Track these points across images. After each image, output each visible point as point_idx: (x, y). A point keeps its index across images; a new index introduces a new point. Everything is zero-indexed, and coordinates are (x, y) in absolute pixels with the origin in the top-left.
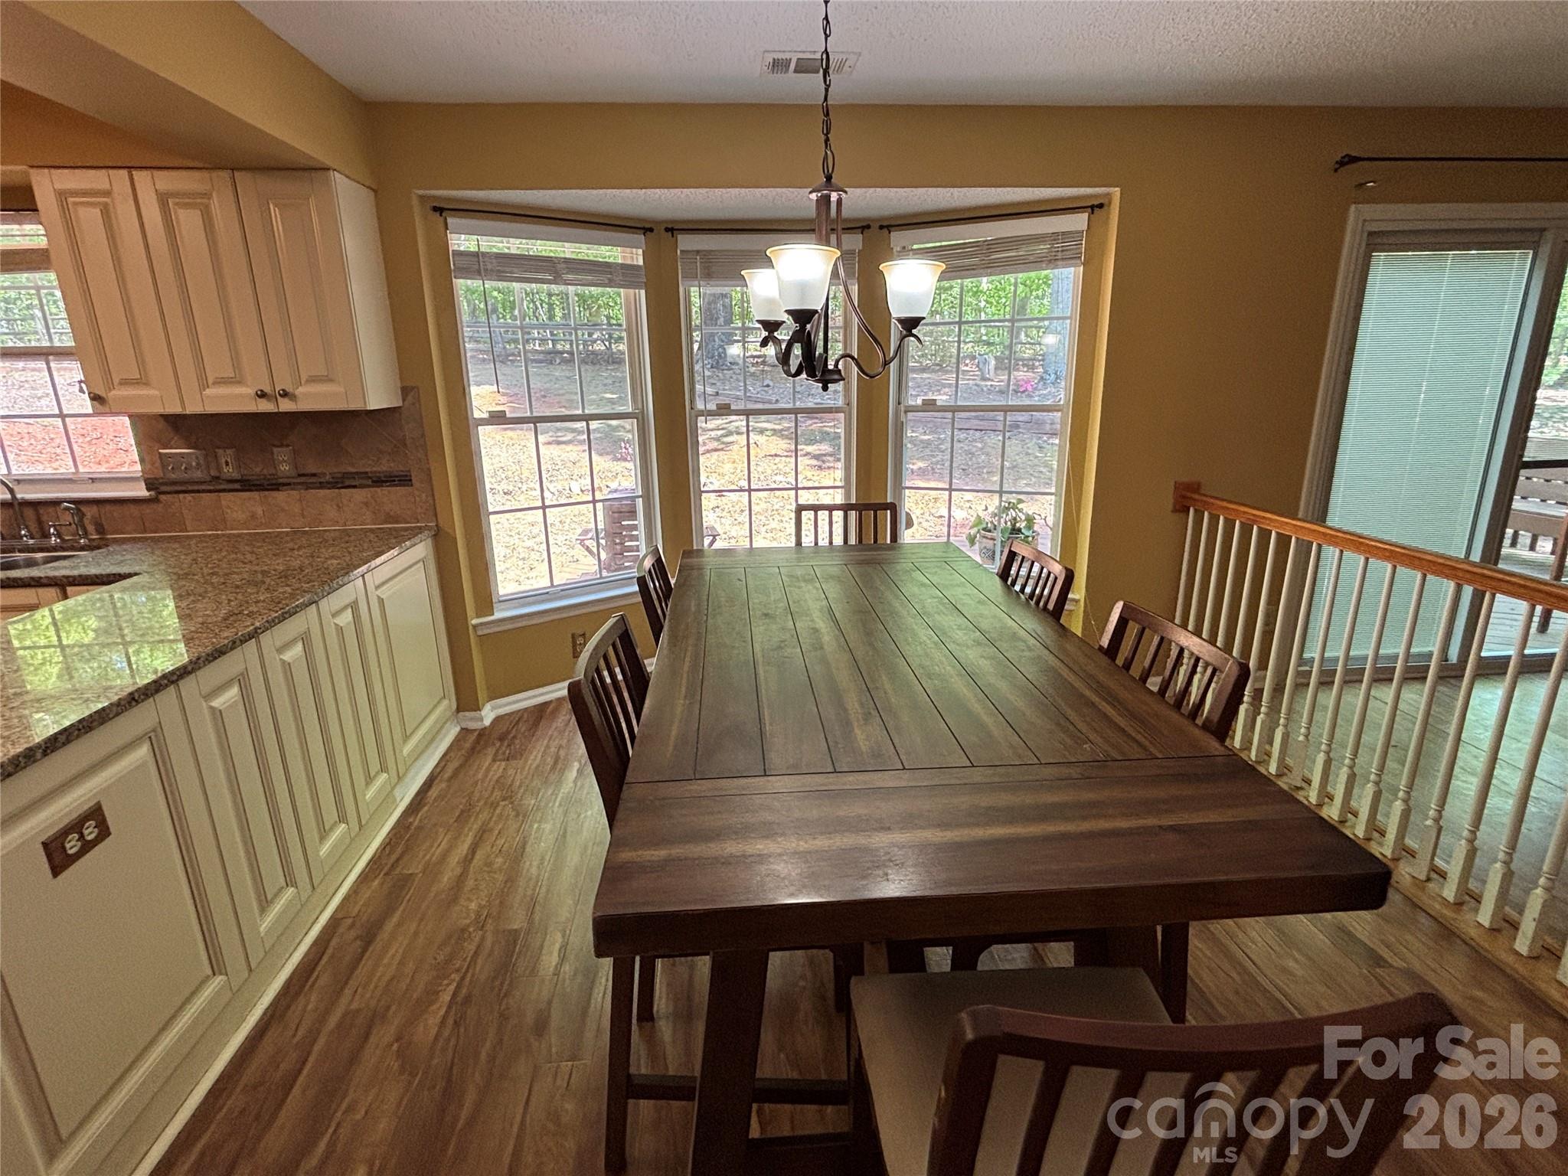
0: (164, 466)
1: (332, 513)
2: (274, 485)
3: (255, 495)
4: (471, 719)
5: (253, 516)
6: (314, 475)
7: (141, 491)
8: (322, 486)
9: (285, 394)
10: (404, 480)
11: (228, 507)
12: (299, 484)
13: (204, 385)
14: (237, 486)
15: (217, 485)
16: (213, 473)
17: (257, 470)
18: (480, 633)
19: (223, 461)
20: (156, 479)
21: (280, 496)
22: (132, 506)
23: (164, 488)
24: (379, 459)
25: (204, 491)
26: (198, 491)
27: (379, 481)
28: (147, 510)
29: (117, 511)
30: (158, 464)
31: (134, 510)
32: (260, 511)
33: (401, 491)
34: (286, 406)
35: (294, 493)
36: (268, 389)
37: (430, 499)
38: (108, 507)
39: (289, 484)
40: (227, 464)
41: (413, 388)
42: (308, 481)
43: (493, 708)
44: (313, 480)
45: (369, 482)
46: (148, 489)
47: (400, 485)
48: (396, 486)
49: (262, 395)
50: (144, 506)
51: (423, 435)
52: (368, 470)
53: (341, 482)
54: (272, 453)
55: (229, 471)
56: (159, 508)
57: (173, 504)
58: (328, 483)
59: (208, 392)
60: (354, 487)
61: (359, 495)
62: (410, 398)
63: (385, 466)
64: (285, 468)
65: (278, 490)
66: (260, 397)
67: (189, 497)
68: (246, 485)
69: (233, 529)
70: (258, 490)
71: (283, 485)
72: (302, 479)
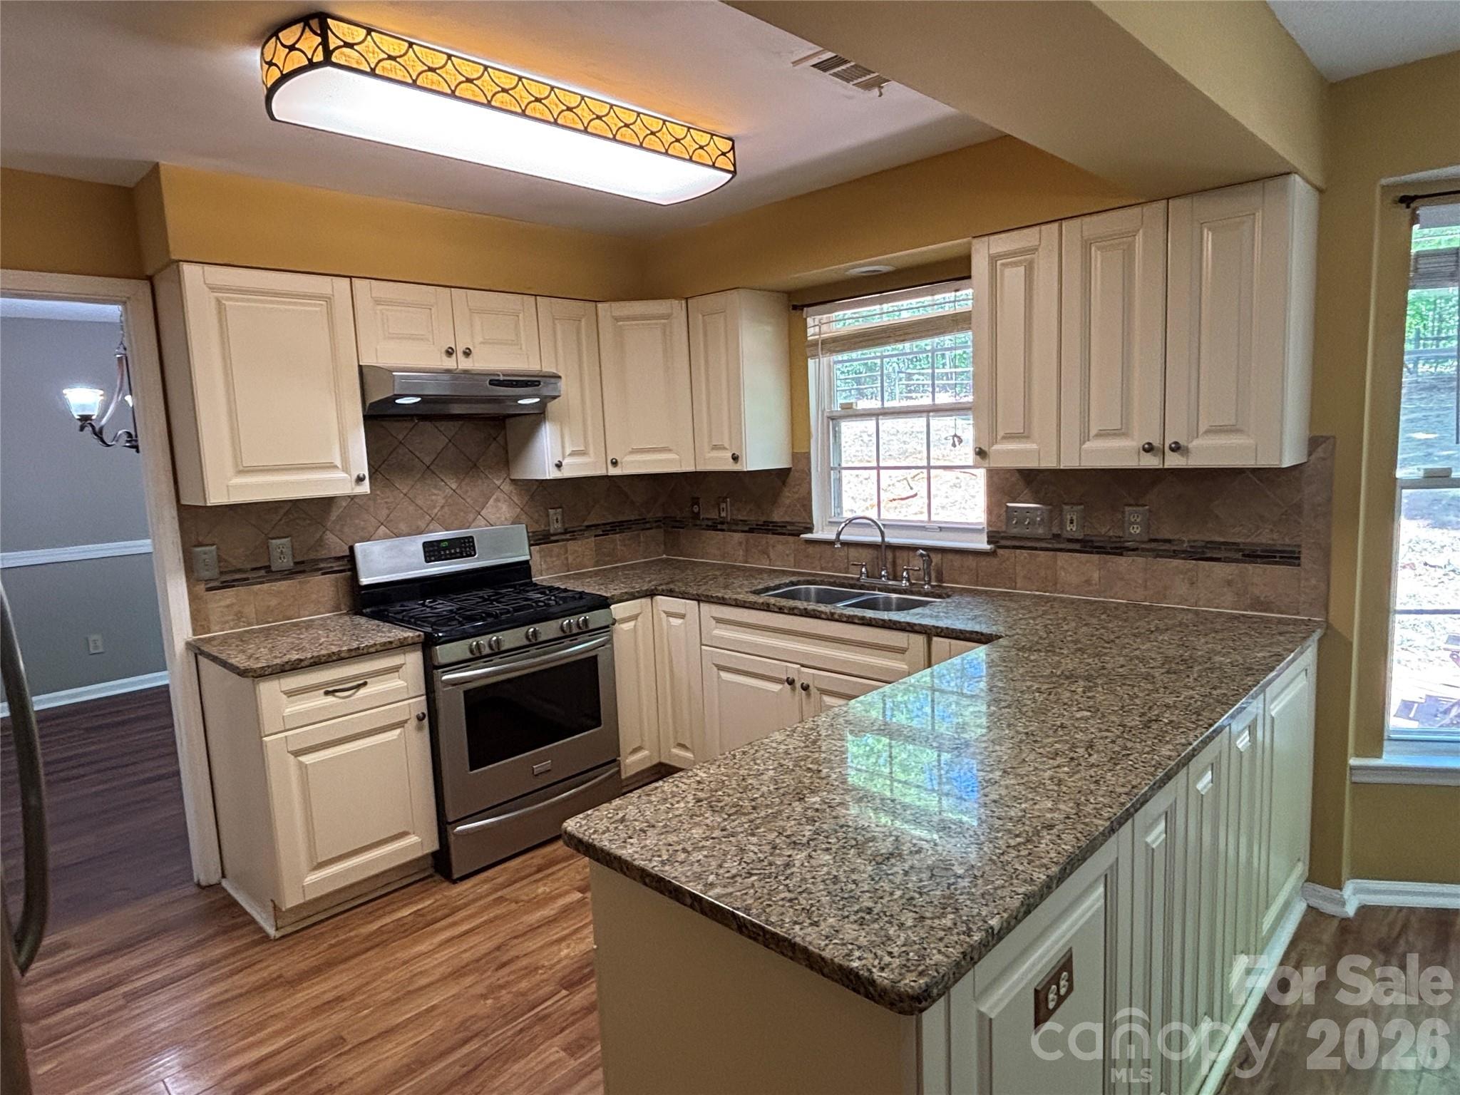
0: (1009, 519)
1: (1182, 588)
2: (1118, 549)
3: (1095, 557)
4: (1325, 898)
5: (1088, 582)
6: (1169, 541)
7: (982, 544)
8: (1174, 555)
9: (1176, 448)
10: (1290, 557)
11: (1062, 568)
12: (1148, 550)
13: (1085, 438)
14: (1077, 546)
15: (1058, 543)
16: (1055, 530)
17: (1104, 530)
18: (1355, 779)
19: (1069, 517)
20: (998, 532)
21: (1123, 562)
22: (971, 557)
23: (1003, 543)
24: (1258, 528)
25: (1042, 549)
26: (1036, 549)
27: (1253, 555)
28: (984, 562)
29: (957, 561)
30: (1003, 517)
31: (971, 562)
32: (1096, 575)
34: (1174, 461)
35: (1140, 560)
36: (1156, 442)
37: (1323, 586)
38: (950, 556)
39: (1136, 549)
40: (1072, 522)
41: (1327, 438)
42: (1158, 548)
43: (1357, 891)
44: (1166, 546)
45: (1239, 555)
46: (989, 542)
47: (1283, 564)
48: (1276, 563)
49: (1149, 449)
50: (982, 558)
51: (1330, 500)
52: (1238, 540)
53: (1201, 553)
54: (1123, 512)
55: (1072, 529)
56: (995, 561)
57: (1008, 559)
58: (1184, 552)
59: (1087, 445)
60: (1218, 560)
61: (1221, 571)
62: (1320, 452)
63: (1266, 537)
64: (1136, 530)
65: (1121, 554)
66: (1146, 450)
68: (1087, 546)
69: (1063, 592)
70: (1098, 553)
71: (1128, 549)
72: (1153, 545)
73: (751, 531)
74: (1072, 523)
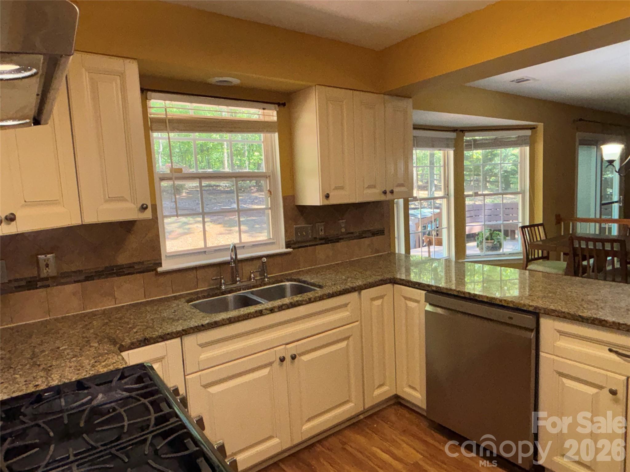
0: (297, 234)
1: (357, 251)
2: (337, 239)
5: (328, 257)
6: (353, 233)
7: (283, 249)
8: (355, 238)
9: (392, 192)
10: (381, 233)
11: (318, 253)
12: (346, 238)
14: (323, 241)
15: (317, 241)
16: (315, 236)
17: (332, 232)
19: (320, 229)
20: (291, 241)
21: (339, 245)
23: (293, 246)
24: (375, 223)
25: (310, 246)
26: (307, 246)
30: (293, 233)
31: (279, 260)
32: (331, 254)
33: (380, 237)
37: (389, 240)
39: (343, 238)
42: (350, 236)
44: (352, 235)
45: (371, 235)
46: (286, 248)
54: (339, 223)
55: (322, 234)
58: (357, 236)
60: (366, 237)
61: (367, 241)
63: (377, 226)
64: (343, 230)
67: (303, 249)
68: (326, 240)
69: (320, 264)
70: (331, 243)
71: (341, 239)
72: (349, 236)
73: (89, 278)
74: (321, 231)
